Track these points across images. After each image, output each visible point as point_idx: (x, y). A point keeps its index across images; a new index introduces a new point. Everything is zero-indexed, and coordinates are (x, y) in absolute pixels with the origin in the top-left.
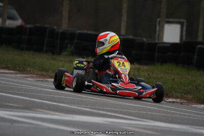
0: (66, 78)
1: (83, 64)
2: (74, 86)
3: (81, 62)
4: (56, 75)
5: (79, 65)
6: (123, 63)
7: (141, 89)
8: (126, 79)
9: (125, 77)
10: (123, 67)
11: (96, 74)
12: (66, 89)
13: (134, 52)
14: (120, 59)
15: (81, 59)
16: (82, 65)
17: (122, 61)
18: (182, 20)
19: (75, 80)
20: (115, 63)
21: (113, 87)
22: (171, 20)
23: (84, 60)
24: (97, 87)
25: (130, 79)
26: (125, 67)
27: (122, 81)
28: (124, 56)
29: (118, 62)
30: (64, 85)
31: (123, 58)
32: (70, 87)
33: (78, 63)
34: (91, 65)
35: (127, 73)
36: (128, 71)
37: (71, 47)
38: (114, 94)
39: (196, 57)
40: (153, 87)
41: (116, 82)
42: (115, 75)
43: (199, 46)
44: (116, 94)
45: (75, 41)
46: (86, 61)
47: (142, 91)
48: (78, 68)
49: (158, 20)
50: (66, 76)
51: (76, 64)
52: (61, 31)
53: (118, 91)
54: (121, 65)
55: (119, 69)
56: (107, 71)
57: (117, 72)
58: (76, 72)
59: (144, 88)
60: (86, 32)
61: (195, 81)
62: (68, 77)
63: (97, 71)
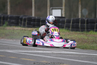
13: (32, 23)
37: (7, 23)
45: (8, 20)
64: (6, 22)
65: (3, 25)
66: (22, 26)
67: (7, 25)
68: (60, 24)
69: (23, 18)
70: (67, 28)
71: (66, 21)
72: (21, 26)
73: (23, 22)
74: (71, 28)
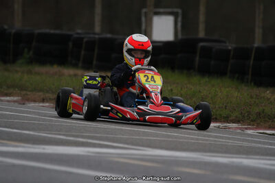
0: (73, 101)
1: (96, 80)
2: (84, 112)
3: (92, 78)
4: (58, 97)
5: (90, 82)
6: (152, 77)
7: (178, 112)
8: (157, 99)
9: (156, 96)
10: (152, 83)
11: (115, 94)
12: (74, 116)
13: (114, 55)
14: (147, 72)
15: (93, 74)
16: (95, 82)
17: (150, 74)
18: (175, 10)
19: (86, 104)
20: (141, 77)
21: (139, 111)
22: (162, 10)
23: (98, 74)
24: (117, 112)
25: (164, 99)
26: (155, 82)
27: (152, 103)
28: (152, 67)
29: (145, 76)
30: (71, 111)
31: (151, 70)
32: (79, 114)
33: (89, 80)
34: (107, 81)
35: (159, 91)
36: (160, 87)
37: (28, 53)
38: (142, 121)
39: (197, 58)
40: (196, 109)
41: (144, 104)
42: (142, 93)
43: (201, 44)
44: (145, 121)
45: (34, 44)
46: (100, 77)
47: (180, 114)
48: (89, 86)
49: (144, 10)
50: (72, 97)
51: (86, 81)
52: (13, 31)
53: (147, 117)
54: (149, 80)
55: (147, 86)
56: (131, 89)
57: (144, 90)
58: (86, 92)
59: (183, 110)
60: (47, 31)
61: (200, 91)
62: (76, 99)
63: (115, 89)
64: (26, 50)
65: (14, 62)
66: (80, 65)
67: (31, 62)
68: (212, 62)
69: (85, 40)
70: (237, 75)
71: (232, 53)
72: (75, 66)
73: (83, 53)
74: (250, 77)
